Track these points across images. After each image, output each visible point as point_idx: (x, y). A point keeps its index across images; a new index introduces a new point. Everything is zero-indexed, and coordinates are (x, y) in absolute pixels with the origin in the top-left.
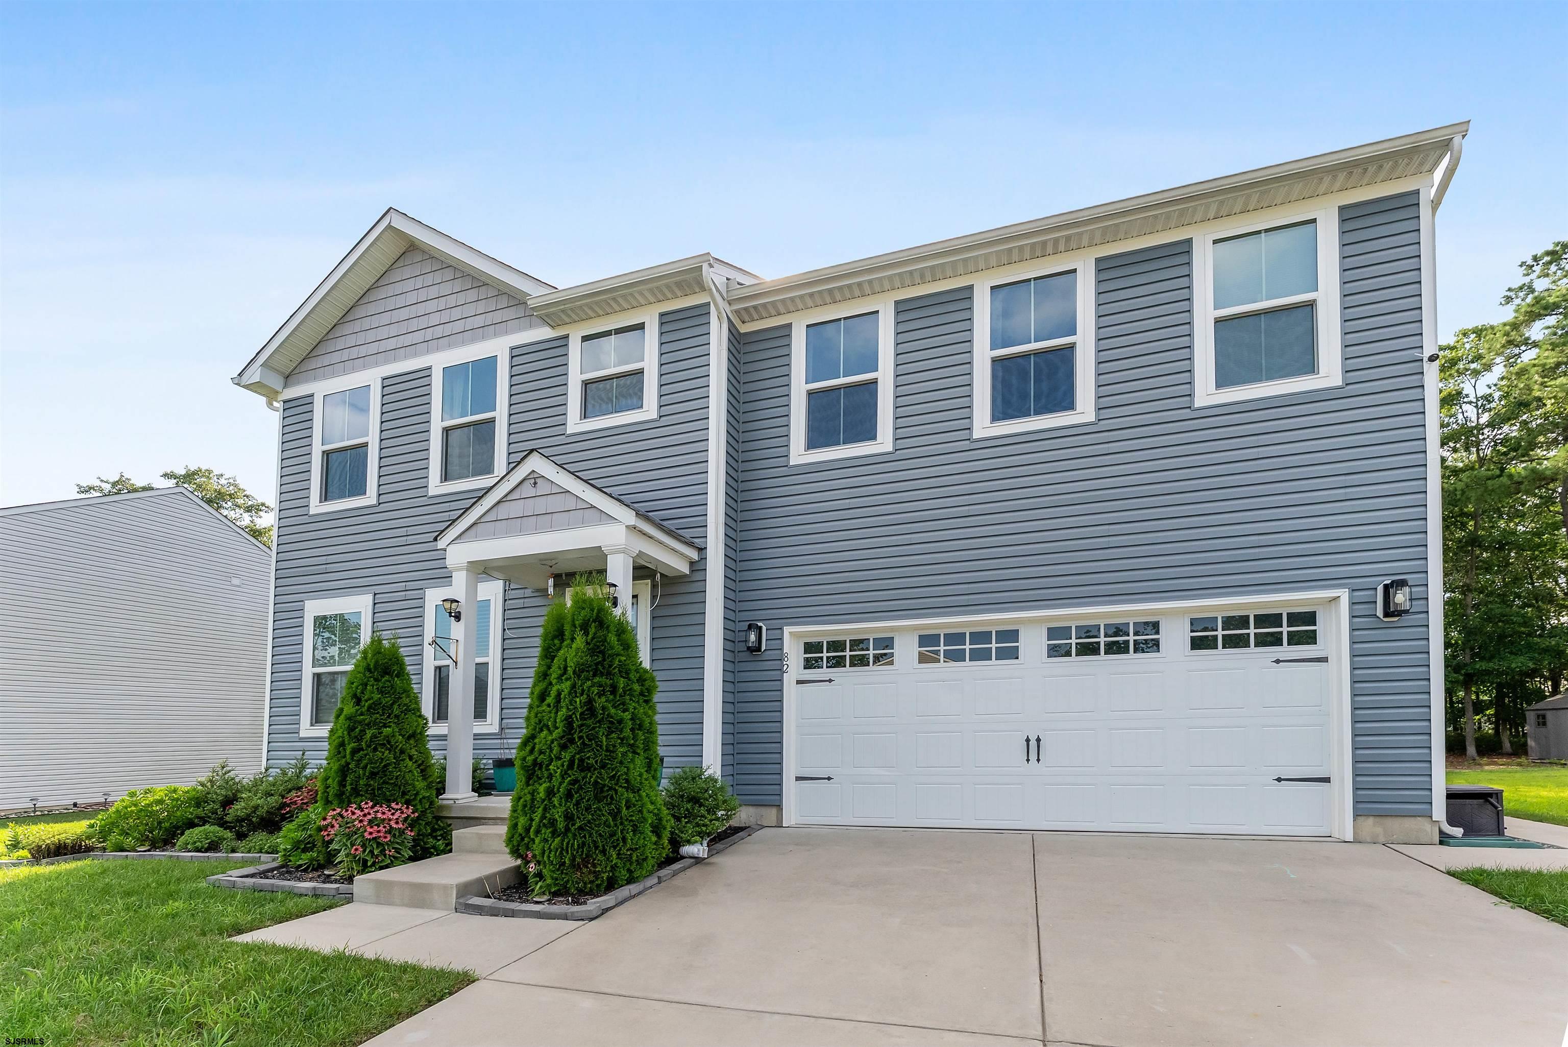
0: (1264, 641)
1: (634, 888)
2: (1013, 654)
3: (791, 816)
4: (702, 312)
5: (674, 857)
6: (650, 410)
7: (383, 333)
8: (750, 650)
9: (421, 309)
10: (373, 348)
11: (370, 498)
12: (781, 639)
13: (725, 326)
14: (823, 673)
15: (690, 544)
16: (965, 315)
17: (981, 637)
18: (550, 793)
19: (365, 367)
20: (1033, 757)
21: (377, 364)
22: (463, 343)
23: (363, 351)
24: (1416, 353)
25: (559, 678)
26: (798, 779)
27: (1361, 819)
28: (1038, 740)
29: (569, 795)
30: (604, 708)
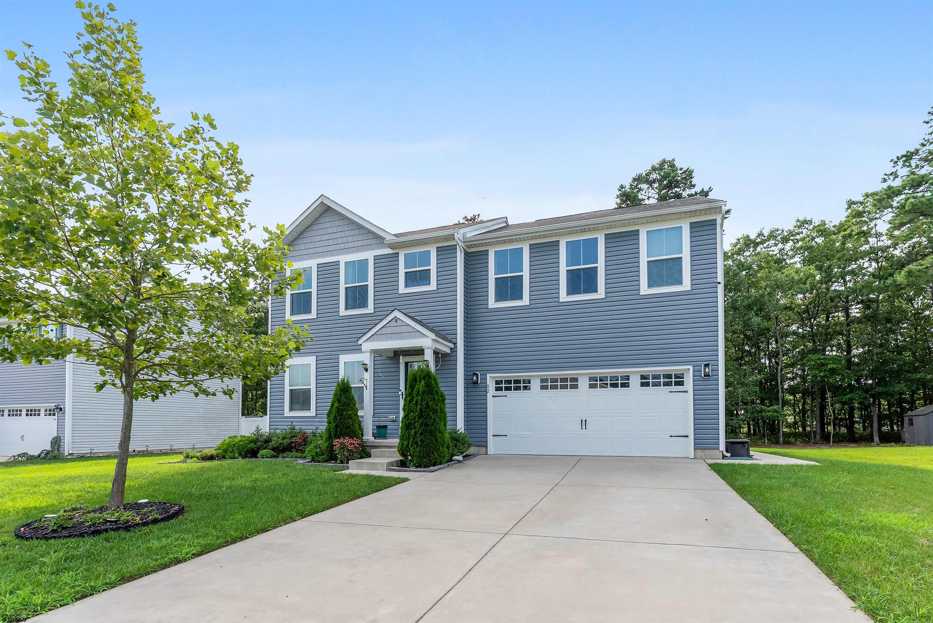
0: (667, 384)
1: (442, 466)
2: (575, 387)
3: (491, 450)
4: (454, 247)
5: (451, 460)
6: (433, 286)
7: (318, 245)
8: (474, 383)
9: (334, 236)
10: (313, 251)
11: (313, 315)
12: (486, 379)
13: (463, 254)
14: (503, 393)
15: (450, 342)
16: (556, 252)
17: (564, 380)
18: (416, 433)
19: (309, 259)
20: (584, 427)
21: (315, 258)
22: (353, 252)
23: (308, 251)
24: (715, 280)
25: (417, 395)
26: (493, 436)
27: (696, 450)
28: (586, 421)
29: (422, 434)
30: (432, 405)
